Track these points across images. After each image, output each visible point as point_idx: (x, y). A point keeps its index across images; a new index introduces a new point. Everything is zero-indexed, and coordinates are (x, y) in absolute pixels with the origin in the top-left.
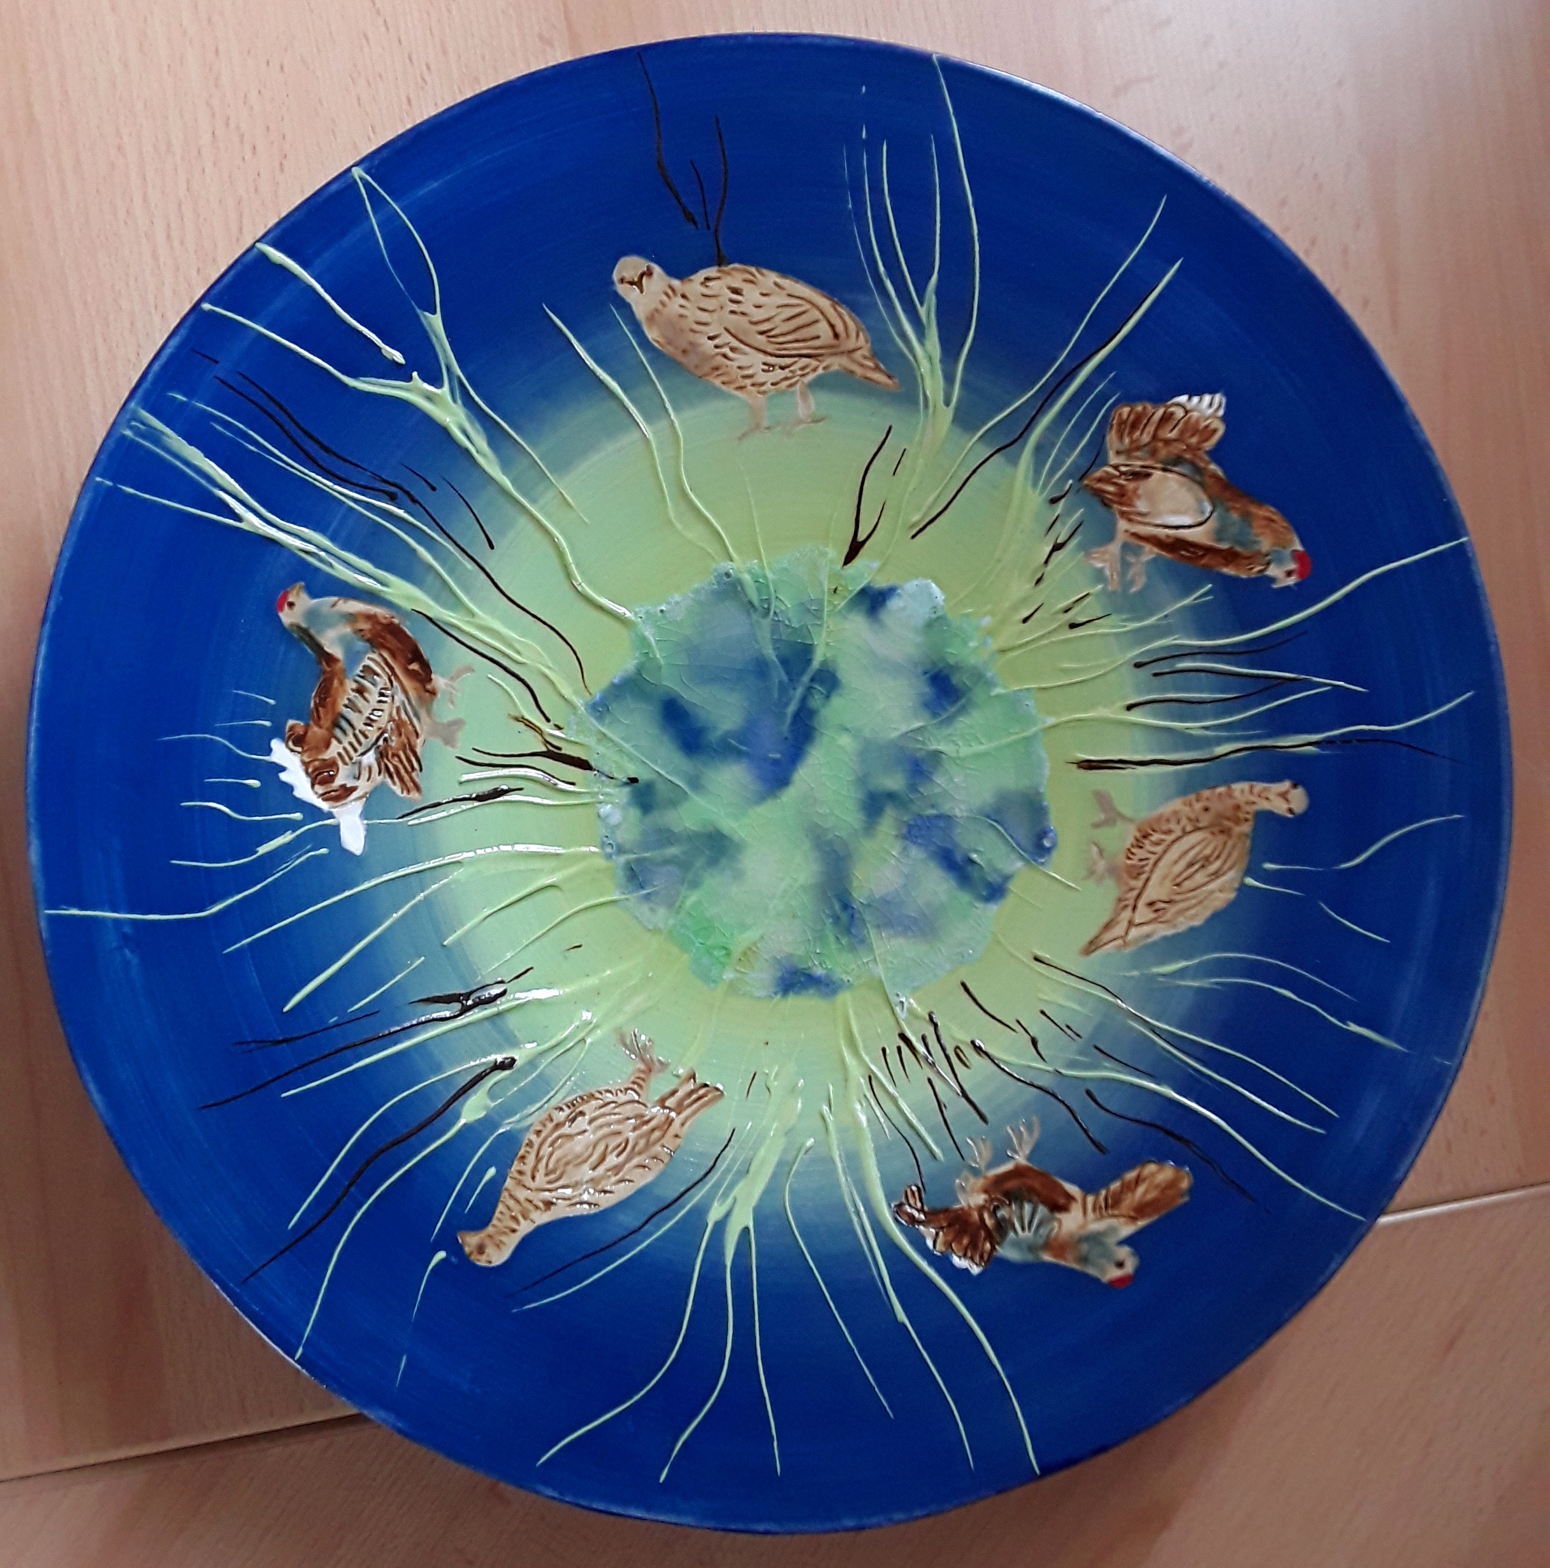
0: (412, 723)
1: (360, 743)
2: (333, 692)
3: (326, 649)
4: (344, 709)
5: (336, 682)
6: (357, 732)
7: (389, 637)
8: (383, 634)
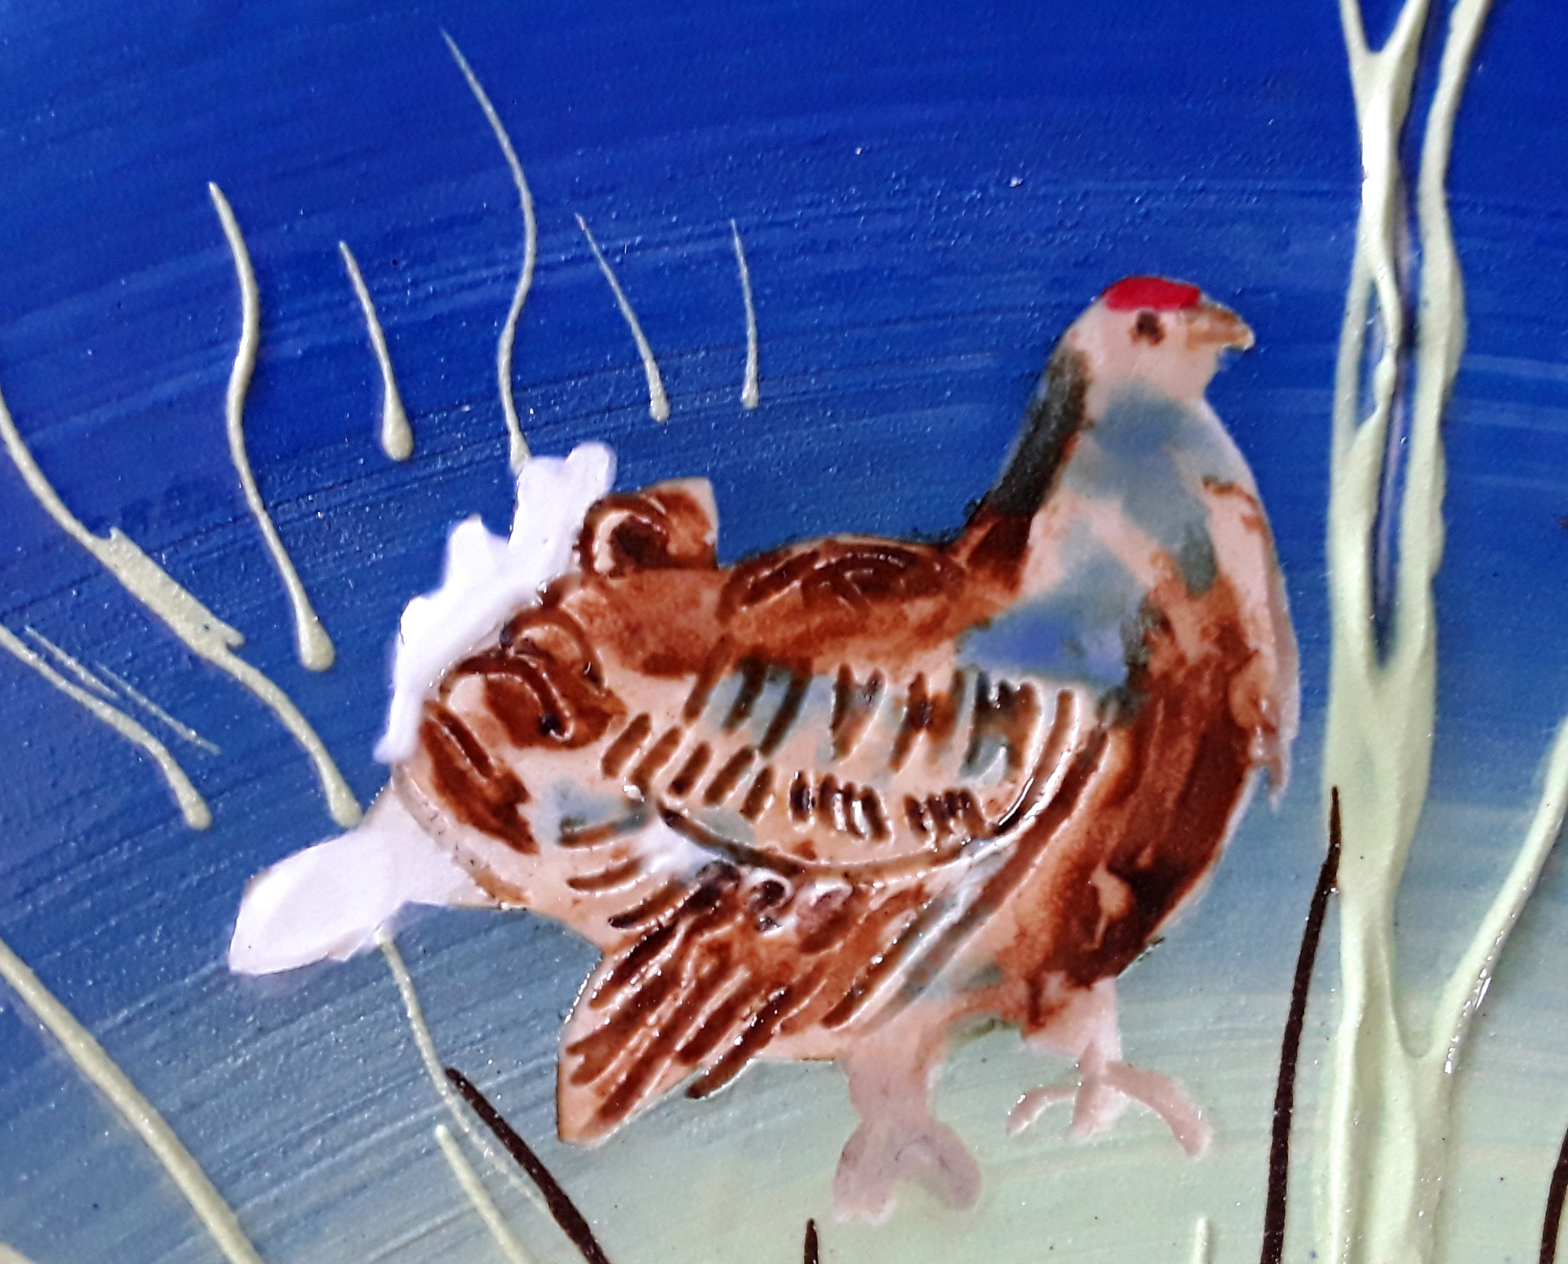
0: (877, 973)
1: (714, 794)
2: (880, 611)
3: (1038, 525)
4: (833, 676)
5: (921, 609)
6: (758, 764)
7: (1187, 745)
8: (1187, 720)
